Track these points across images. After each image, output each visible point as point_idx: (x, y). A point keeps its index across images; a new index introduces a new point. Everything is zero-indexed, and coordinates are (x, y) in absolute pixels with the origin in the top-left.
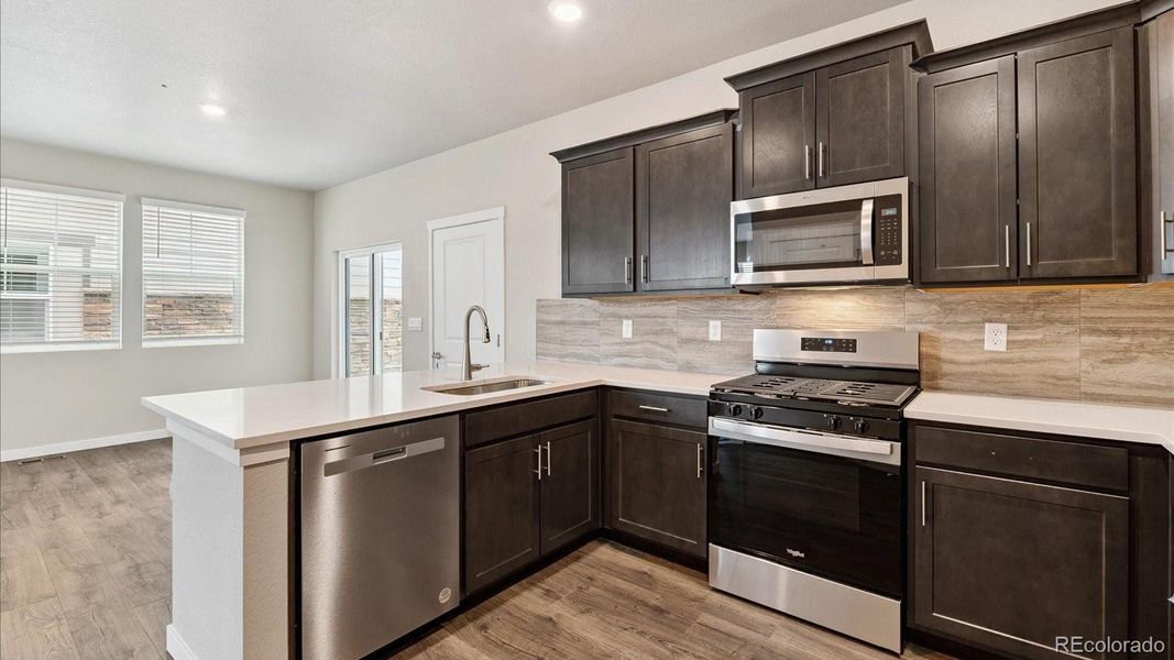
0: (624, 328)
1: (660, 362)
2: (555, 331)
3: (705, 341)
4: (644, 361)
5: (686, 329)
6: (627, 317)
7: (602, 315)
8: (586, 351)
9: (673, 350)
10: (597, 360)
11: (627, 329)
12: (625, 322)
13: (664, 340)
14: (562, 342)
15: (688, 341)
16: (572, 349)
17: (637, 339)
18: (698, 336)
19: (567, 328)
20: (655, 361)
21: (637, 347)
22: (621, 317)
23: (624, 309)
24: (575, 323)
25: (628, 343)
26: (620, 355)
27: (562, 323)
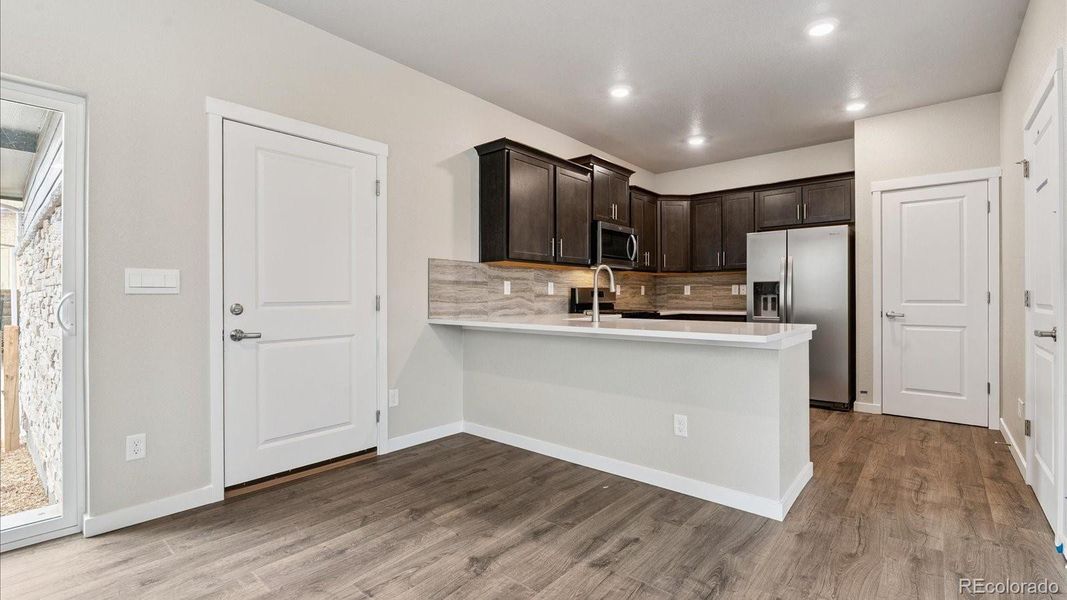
0: (505, 287)
1: (526, 311)
2: (450, 290)
3: (547, 295)
4: (517, 310)
5: (538, 289)
6: (507, 279)
7: (490, 277)
8: (477, 306)
9: (531, 301)
10: (486, 313)
11: (507, 287)
12: (505, 282)
13: (527, 295)
14: (457, 301)
15: (538, 296)
16: (466, 307)
17: (514, 295)
18: (544, 292)
19: (461, 287)
20: (522, 310)
21: (514, 300)
22: (503, 279)
23: (505, 274)
24: (468, 283)
25: (508, 298)
26: (502, 308)
27: (457, 283)
